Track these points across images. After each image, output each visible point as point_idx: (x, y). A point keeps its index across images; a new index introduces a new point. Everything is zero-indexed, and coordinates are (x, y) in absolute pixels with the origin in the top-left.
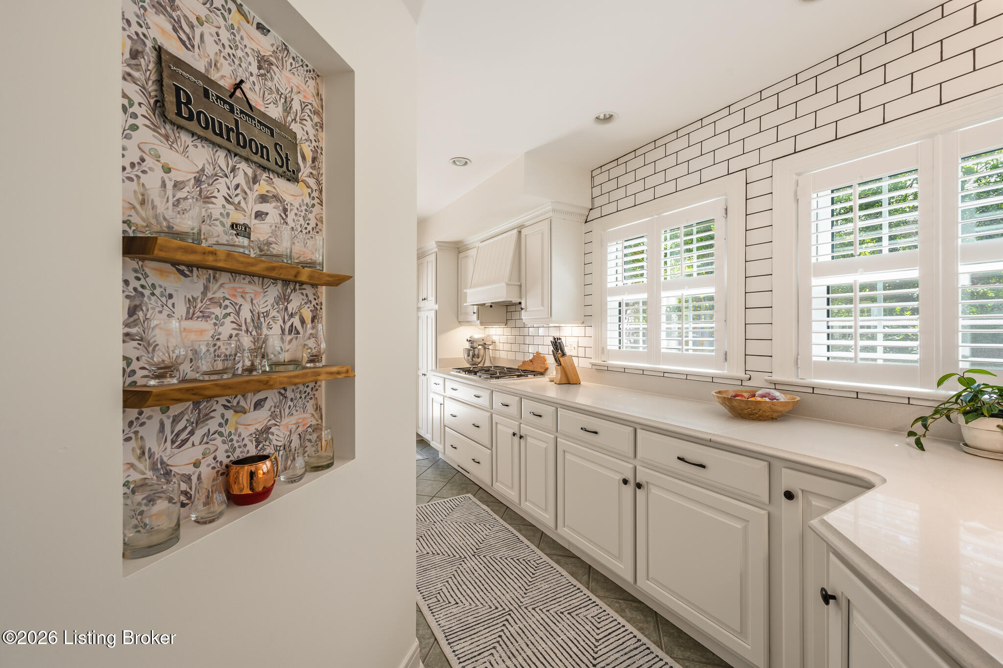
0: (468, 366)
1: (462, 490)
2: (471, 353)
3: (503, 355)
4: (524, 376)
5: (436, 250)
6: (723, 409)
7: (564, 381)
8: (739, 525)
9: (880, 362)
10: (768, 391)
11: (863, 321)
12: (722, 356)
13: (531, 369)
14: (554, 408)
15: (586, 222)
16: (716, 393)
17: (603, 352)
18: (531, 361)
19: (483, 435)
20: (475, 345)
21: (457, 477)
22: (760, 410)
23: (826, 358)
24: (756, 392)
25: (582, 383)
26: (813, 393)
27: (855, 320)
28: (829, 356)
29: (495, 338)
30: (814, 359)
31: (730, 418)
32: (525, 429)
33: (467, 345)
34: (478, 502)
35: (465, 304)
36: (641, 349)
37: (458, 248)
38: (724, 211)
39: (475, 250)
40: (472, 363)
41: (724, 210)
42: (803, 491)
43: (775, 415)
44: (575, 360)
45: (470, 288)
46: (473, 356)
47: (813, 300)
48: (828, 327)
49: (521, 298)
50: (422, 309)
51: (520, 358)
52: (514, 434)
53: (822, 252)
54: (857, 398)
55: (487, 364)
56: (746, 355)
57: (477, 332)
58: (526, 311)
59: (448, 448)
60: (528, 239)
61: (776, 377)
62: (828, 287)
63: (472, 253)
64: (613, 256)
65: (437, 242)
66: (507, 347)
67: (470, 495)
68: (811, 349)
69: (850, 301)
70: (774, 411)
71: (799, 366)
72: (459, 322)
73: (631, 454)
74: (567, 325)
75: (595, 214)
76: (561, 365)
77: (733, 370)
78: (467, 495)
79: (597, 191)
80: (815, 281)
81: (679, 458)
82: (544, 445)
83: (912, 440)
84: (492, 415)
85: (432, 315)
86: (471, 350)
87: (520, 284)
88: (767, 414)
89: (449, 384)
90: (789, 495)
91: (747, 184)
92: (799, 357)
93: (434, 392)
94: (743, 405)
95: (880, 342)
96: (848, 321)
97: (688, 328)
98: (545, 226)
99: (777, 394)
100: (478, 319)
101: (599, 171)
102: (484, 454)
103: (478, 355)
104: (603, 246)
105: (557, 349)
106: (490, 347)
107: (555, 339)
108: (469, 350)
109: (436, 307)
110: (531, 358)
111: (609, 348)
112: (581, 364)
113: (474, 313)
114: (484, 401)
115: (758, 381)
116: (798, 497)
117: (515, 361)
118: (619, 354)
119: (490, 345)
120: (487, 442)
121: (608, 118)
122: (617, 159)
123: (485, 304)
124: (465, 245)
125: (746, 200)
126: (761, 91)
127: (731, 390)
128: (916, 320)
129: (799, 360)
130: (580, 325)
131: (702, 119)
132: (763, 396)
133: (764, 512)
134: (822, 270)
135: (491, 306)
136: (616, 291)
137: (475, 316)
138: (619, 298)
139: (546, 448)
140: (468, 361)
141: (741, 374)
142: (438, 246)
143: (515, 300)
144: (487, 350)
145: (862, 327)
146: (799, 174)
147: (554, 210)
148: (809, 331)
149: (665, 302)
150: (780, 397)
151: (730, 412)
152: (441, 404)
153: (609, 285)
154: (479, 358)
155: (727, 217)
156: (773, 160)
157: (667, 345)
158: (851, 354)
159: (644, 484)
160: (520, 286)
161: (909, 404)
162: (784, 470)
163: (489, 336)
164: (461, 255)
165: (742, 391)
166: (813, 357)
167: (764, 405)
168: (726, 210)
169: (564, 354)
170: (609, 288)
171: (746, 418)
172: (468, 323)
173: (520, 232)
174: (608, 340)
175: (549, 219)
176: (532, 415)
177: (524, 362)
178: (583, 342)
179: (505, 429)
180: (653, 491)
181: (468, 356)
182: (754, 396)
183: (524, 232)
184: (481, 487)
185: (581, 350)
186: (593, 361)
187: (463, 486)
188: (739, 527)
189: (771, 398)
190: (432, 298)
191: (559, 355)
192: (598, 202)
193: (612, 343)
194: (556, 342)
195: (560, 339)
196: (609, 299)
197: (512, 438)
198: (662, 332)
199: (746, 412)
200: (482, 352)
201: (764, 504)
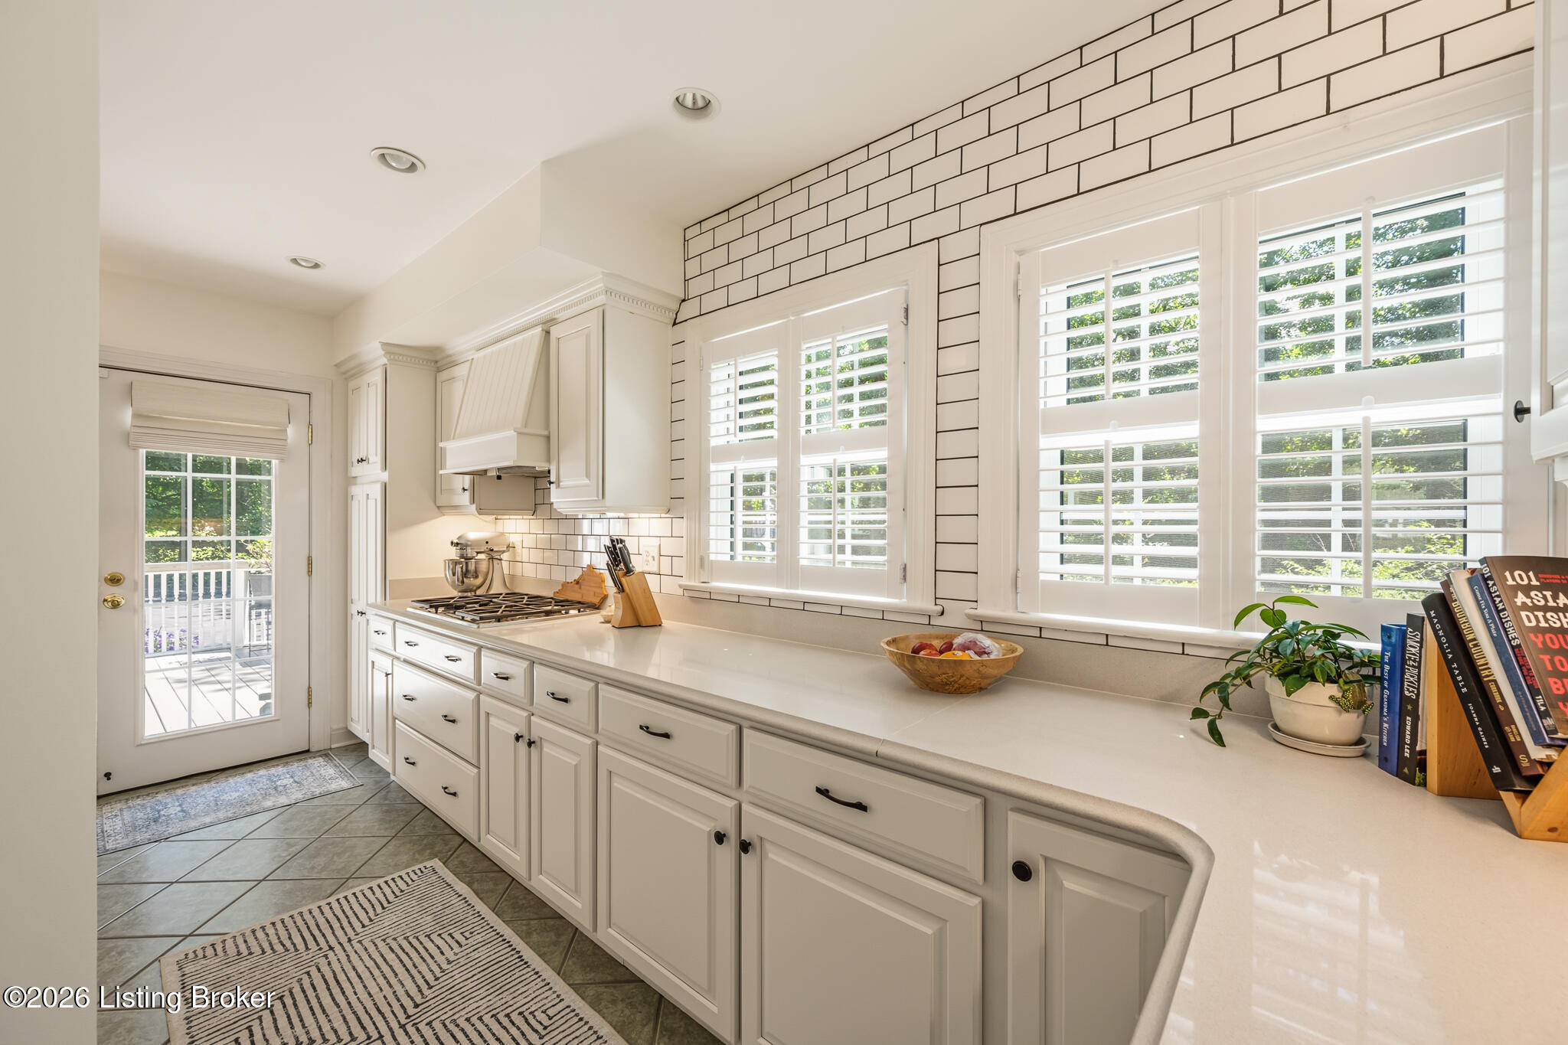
0: (455, 593)
1: (421, 852)
2: (458, 569)
3: (529, 571)
4: (559, 612)
5: (384, 361)
6: (899, 674)
7: (630, 621)
8: (928, 929)
9: (1137, 582)
10: (971, 636)
11: (1119, 511)
12: (899, 574)
13: (576, 597)
14: (592, 684)
15: (675, 324)
16: (888, 643)
17: (702, 566)
18: (577, 582)
19: (462, 737)
20: (470, 552)
21: (419, 822)
22: (962, 676)
23: (1059, 575)
24: (955, 637)
25: (665, 622)
26: (1040, 637)
27: (1107, 510)
28: (1062, 572)
29: (514, 539)
30: (1042, 577)
31: (909, 691)
32: (540, 727)
33: (453, 553)
34: (451, 878)
35: (441, 472)
36: (768, 561)
37: (436, 362)
38: (902, 313)
39: (467, 365)
40: (464, 587)
41: (903, 311)
42: (1046, 859)
43: (984, 683)
44: (653, 582)
45: (454, 439)
46: (465, 574)
47: (1042, 474)
48: (1062, 522)
49: (549, 460)
50: (359, 480)
51: (559, 576)
52: (518, 738)
53: (1053, 391)
54: (1107, 645)
55: (497, 588)
56: (936, 571)
57: (476, 528)
58: (558, 486)
59: (401, 762)
60: (561, 346)
61: (984, 610)
62: (1062, 453)
63: (461, 371)
64: (720, 388)
65: (385, 345)
66: (536, 556)
67: (436, 863)
68: (1038, 557)
69: (1098, 477)
70: (984, 677)
71: (1019, 590)
72: (438, 507)
73: (732, 779)
74: (642, 515)
75: (689, 309)
76: (623, 591)
77: (915, 598)
78: (428, 864)
79: (693, 267)
80: (1044, 441)
81: (818, 790)
82: (572, 760)
83: (1203, 724)
84: (478, 698)
85: (376, 492)
86: (460, 563)
87: (546, 433)
88: (973, 683)
89: (404, 634)
90: (1022, 871)
91: (939, 265)
92: (1019, 575)
93: (377, 650)
94: (934, 669)
95: (1137, 548)
96: (1093, 511)
97: (843, 523)
98: (593, 321)
99: (986, 642)
100: (473, 501)
101: (696, 230)
102: (464, 776)
103: (476, 571)
104: (703, 370)
105: (615, 560)
106: (505, 556)
107: (612, 541)
108: (456, 563)
109: (385, 476)
110: (577, 578)
111: (713, 557)
112: (662, 588)
113: (464, 490)
114: (465, 668)
115: (955, 618)
116: (1038, 871)
117: (549, 582)
118: (731, 569)
119: (503, 552)
120: (469, 752)
121: (701, 108)
122: (728, 210)
123: (486, 471)
124: (450, 356)
125: (939, 293)
126: (963, 102)
127: (914, 636)
128: (1193, 510)
129: (1019, 580)
130: (663, 515)
131: (868, 145)
132: (964, 648)
133: (975, 901)
134: (1055, 423)
135: (499, 477)
136: (727, 453)
137: (467, 495)
138: (729, 466)
139: (576, 766)
140: (453, 585)
141: (928, 605)
142: (387, 353)
143: (540, 466)
144: (495, 562)
145: (1115, 522)
146: (1020, 253)
147: (608, 292)
148: (1035, 529)
149: (806, 475)
150: (992, 648)
151: (913, 680)
152: (387, 675)
153: (714, 442)
154: (477, 577)
155: (907, 325)
156: (981, 225)
157: (810, 553)
158: (1099, 569)
159: (756, 842)
160: (548, 438)
161: (1183, 654)
162: (1013, 817)
163: (502, 534)
164: (443, 375)
165: (931, 637)
166: (1041, 574)
167: (968, 667)
168: (907, 310)
169: (629, 571)
170: (713, 447)
171: (937, 691)
172: (455, 508)
173: (548, 333)
174: (712, 543)
175: (601, 309)
176: (550, 699)
177: (565, 585)
178: (669, 547)
179: (504, 727)
180: (770, 855)
181: (454, 575)
182: (949, 647)
183: (555, 331)
184: (465, 840)
185: (666, 562)
186: (685, 582)
187: (425, 842)
188: (930, 932)
189: (977, 650)
190: (376, 459)
191: (620, 573)
192: (695, 288)
193: (718, 550)
194: (614, 546)
195: (622, 541)
196: (713, 467)
197: (515, 745)
198: (801, 530)
199: (938, 679)
200: (483, 567)
201: (977, 884)
